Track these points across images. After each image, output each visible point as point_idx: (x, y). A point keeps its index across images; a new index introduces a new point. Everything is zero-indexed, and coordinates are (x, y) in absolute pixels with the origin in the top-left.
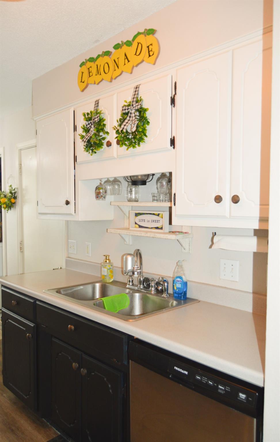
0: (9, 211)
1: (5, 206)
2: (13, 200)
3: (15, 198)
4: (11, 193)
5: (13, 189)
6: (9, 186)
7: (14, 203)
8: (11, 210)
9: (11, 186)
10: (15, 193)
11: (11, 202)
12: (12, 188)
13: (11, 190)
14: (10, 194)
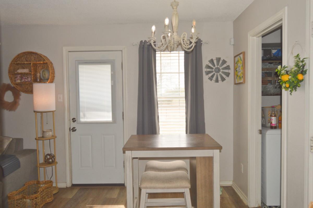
0: (294, 92)
1: (287, 85)
2: (300, 77)
3: (304, 72)
4: (297, 65)
5: (301, 60)
6: (295, 56)
7: (302, 80)
8: (296, 90)
9: (298, 55)
10: (303, 66)
11: (297, 79)
12: (299, 59)
13: (298, 61)
14: (296, 68)
